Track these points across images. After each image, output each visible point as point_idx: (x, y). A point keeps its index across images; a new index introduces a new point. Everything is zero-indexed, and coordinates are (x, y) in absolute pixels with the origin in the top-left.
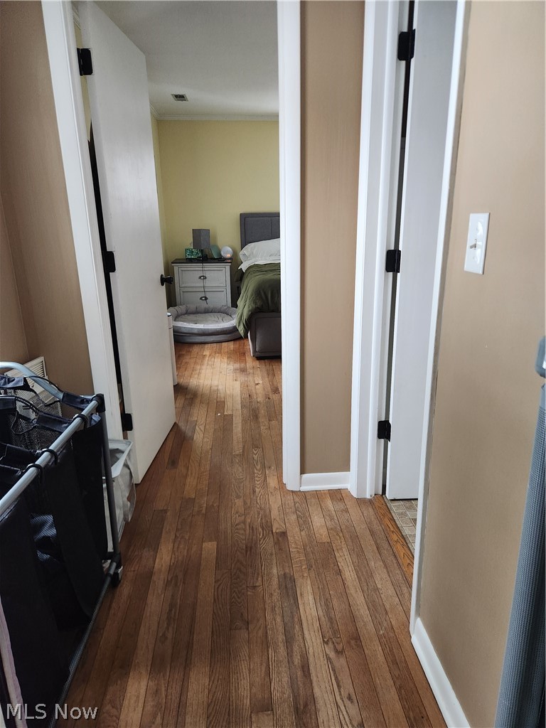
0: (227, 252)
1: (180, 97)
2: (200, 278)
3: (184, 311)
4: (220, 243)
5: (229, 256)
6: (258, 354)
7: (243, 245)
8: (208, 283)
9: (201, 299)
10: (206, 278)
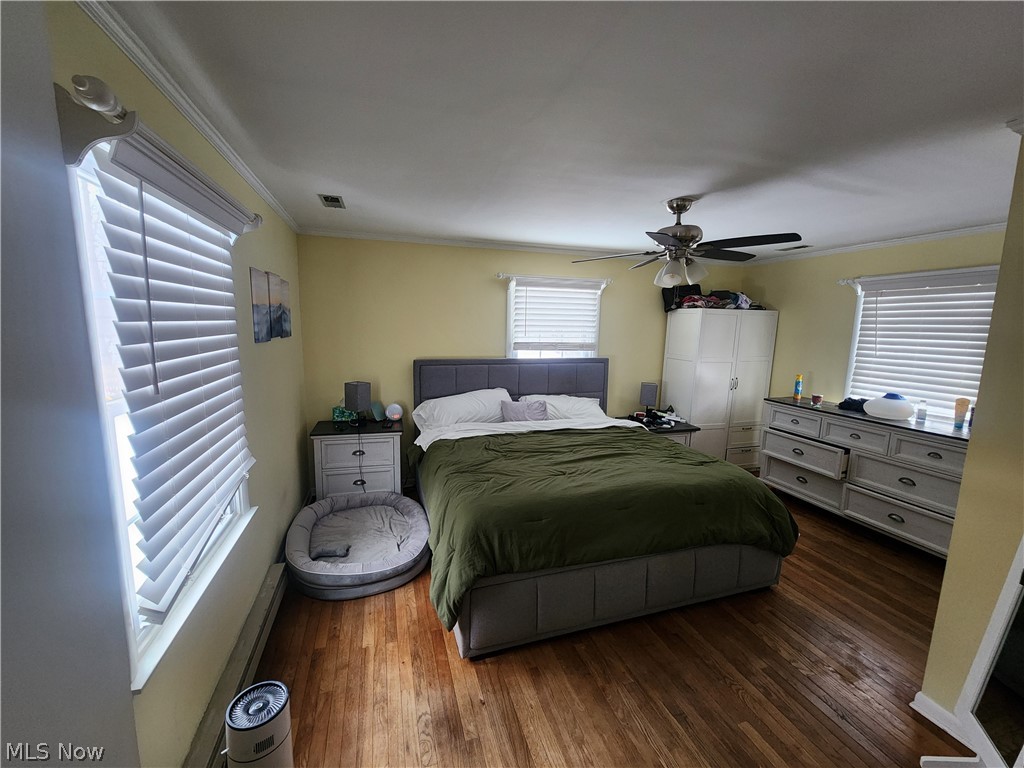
0: (394, 412)
1: (333, 201)
2: (354, 453)
3: (328, 509)
4: (384, 398)
5: (397, 417)
6: (473, 653)
7: (418, 400)
8: (366, 461)
9: (355, 483)
10: (364, 453)
